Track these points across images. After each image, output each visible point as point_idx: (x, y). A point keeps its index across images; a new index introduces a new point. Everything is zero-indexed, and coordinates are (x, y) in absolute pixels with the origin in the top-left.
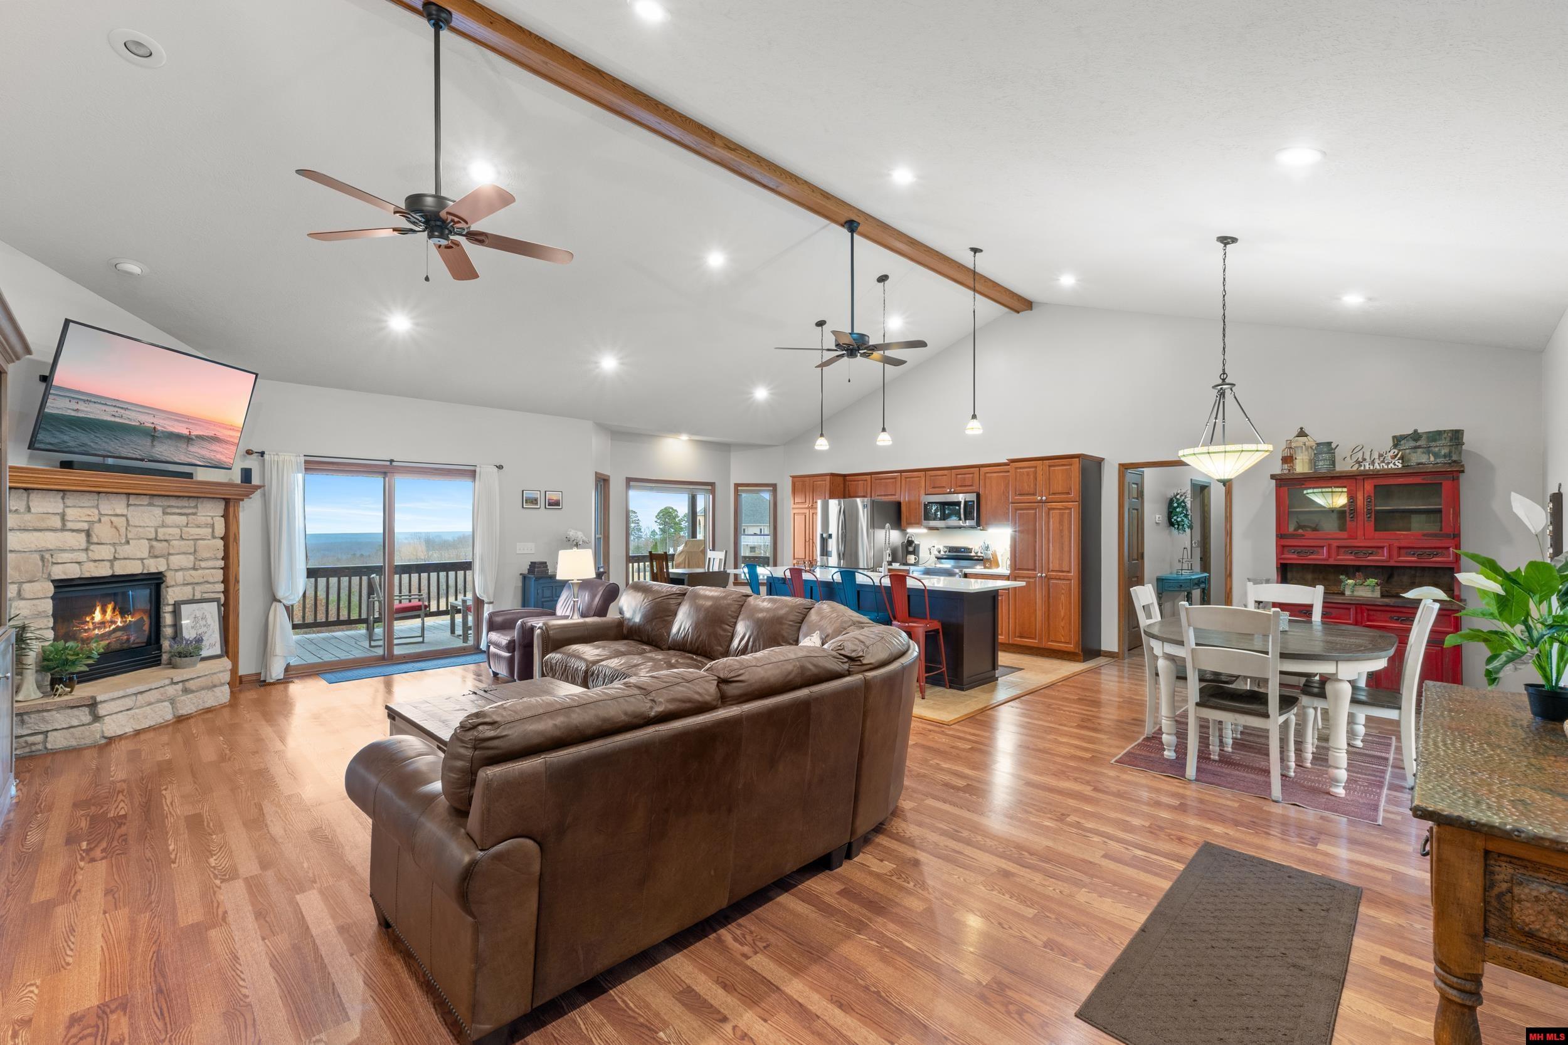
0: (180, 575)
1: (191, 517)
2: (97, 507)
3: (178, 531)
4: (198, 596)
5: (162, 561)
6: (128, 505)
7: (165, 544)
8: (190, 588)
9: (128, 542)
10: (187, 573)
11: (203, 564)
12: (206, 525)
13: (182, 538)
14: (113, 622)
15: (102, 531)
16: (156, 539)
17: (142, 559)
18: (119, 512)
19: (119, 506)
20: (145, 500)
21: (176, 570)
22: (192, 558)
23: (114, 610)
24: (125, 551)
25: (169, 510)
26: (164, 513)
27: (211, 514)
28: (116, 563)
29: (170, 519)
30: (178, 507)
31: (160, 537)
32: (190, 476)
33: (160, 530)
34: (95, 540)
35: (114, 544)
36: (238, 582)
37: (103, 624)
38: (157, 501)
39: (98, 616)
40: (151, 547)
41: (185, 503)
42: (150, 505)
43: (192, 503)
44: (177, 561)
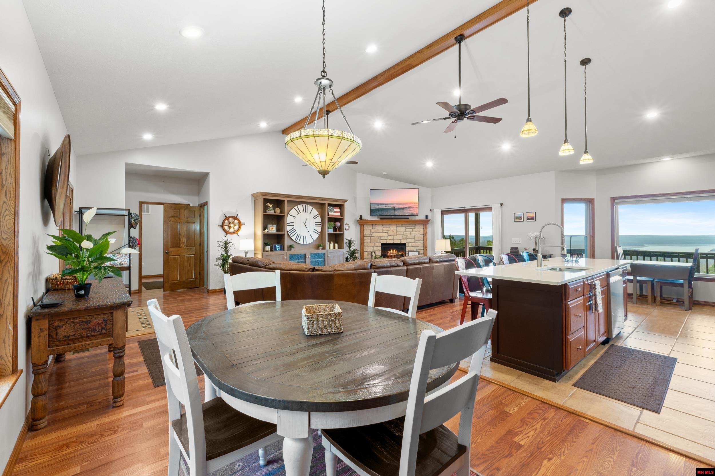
0: (410, 244)
1: (413, 229)
2: (390, 227)
3: (410, 233)
4: (415, 250)
5: (405, 240)
6: (397, 227)
7: (406, 236)
8: (413, 247)
9: (396, 236)
10: (412, 244)
11: (417, 242)
12: (418, 231)
13: (411, 235)
14: (395, 253)
15: (390, 233)
16: (404, 235)
17: (400, 240)
18: (394, 228)
19: (394, 227)
20: (400, 225)
21: (409, 243)
22: (414, 240)
23: (396, 251)
24: (395, 237)
25: (407, 228)
26: (406, 228)
27: (419, 229)
28: (394, 240)
29: (407, 230)
30: (410, 227)
31: (405, 234)
32: (408, 218)
33: (405, 233)
34: (389, 235)
35: (393, 236)
36: (427, 247)
37: (393, 253)
38: (403, 225)
39: (391, 251)
40: (402, 237)
41: (410, 225)
42: (402, 226)
43: (414, 225)
44: (409, 240)
